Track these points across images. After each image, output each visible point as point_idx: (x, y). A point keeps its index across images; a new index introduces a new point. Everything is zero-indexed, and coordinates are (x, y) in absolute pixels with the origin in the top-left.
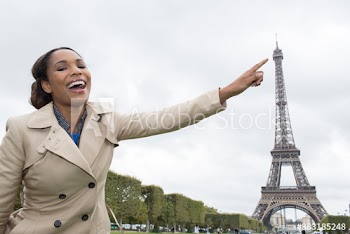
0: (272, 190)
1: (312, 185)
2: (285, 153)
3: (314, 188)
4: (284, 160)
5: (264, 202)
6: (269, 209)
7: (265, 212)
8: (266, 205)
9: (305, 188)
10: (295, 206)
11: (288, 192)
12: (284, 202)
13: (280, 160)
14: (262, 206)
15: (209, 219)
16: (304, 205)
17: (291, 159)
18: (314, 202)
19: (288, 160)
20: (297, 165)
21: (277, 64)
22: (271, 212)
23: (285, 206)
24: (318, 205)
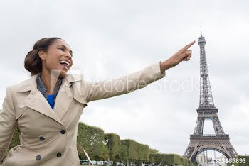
0: (197, 137)
1: (226, 134)
2: (207, 111)
3: (228, 136)
4: (206, 116)
5: (192, 146)
6: (195, 150)
7: (193, 153)
8: (193, 148)
9: (222, 136)
10: (214, 149)
11: (209, 138)
12: (206, 146)
13: (203, 116)
14: (190, 149)
15: (153, 158)
16: (220, 148)
17: (211, 115)
18: (228, 146)
19: (209, 116)
20: (216, 119)
21: (201, 48)
22: (197, 153)
23: (207, 149)
24: (231, 148)
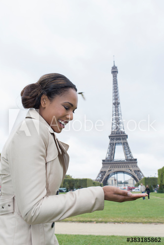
0: (109, 162)
2: (118, 137)
3: (136, 160)
4: (117, 141)
5: (104, 170)
6: (107, 174)
7: (105, 177)
8: (105, 172)
9: (131, 160)
10: (124, 172)
11: (120, 163)
12: (116, 169)
13: (115, 142)
14: (102, 173)
15: (66, 183)
16: (129, 171)
17: (122, 141)
18: (136, 169)
19: (119, 141)
20: (126, 145)
21: (114, 77)
22: (108, 176)
23: (117, 172)
24: (139, 171)
